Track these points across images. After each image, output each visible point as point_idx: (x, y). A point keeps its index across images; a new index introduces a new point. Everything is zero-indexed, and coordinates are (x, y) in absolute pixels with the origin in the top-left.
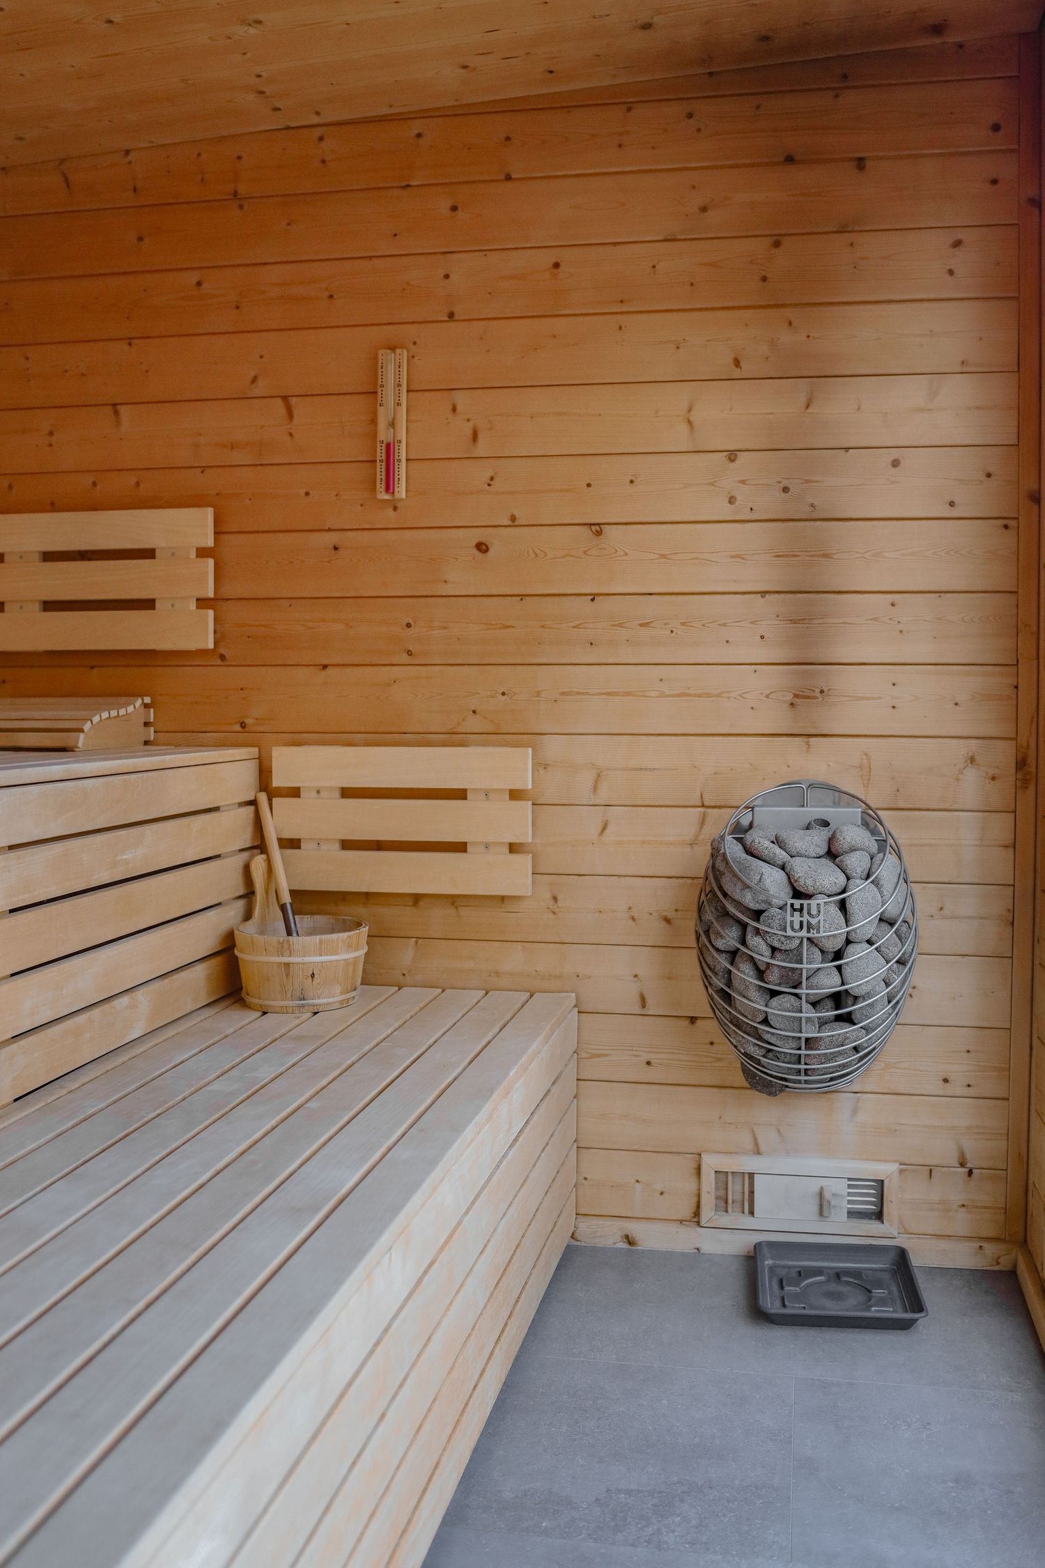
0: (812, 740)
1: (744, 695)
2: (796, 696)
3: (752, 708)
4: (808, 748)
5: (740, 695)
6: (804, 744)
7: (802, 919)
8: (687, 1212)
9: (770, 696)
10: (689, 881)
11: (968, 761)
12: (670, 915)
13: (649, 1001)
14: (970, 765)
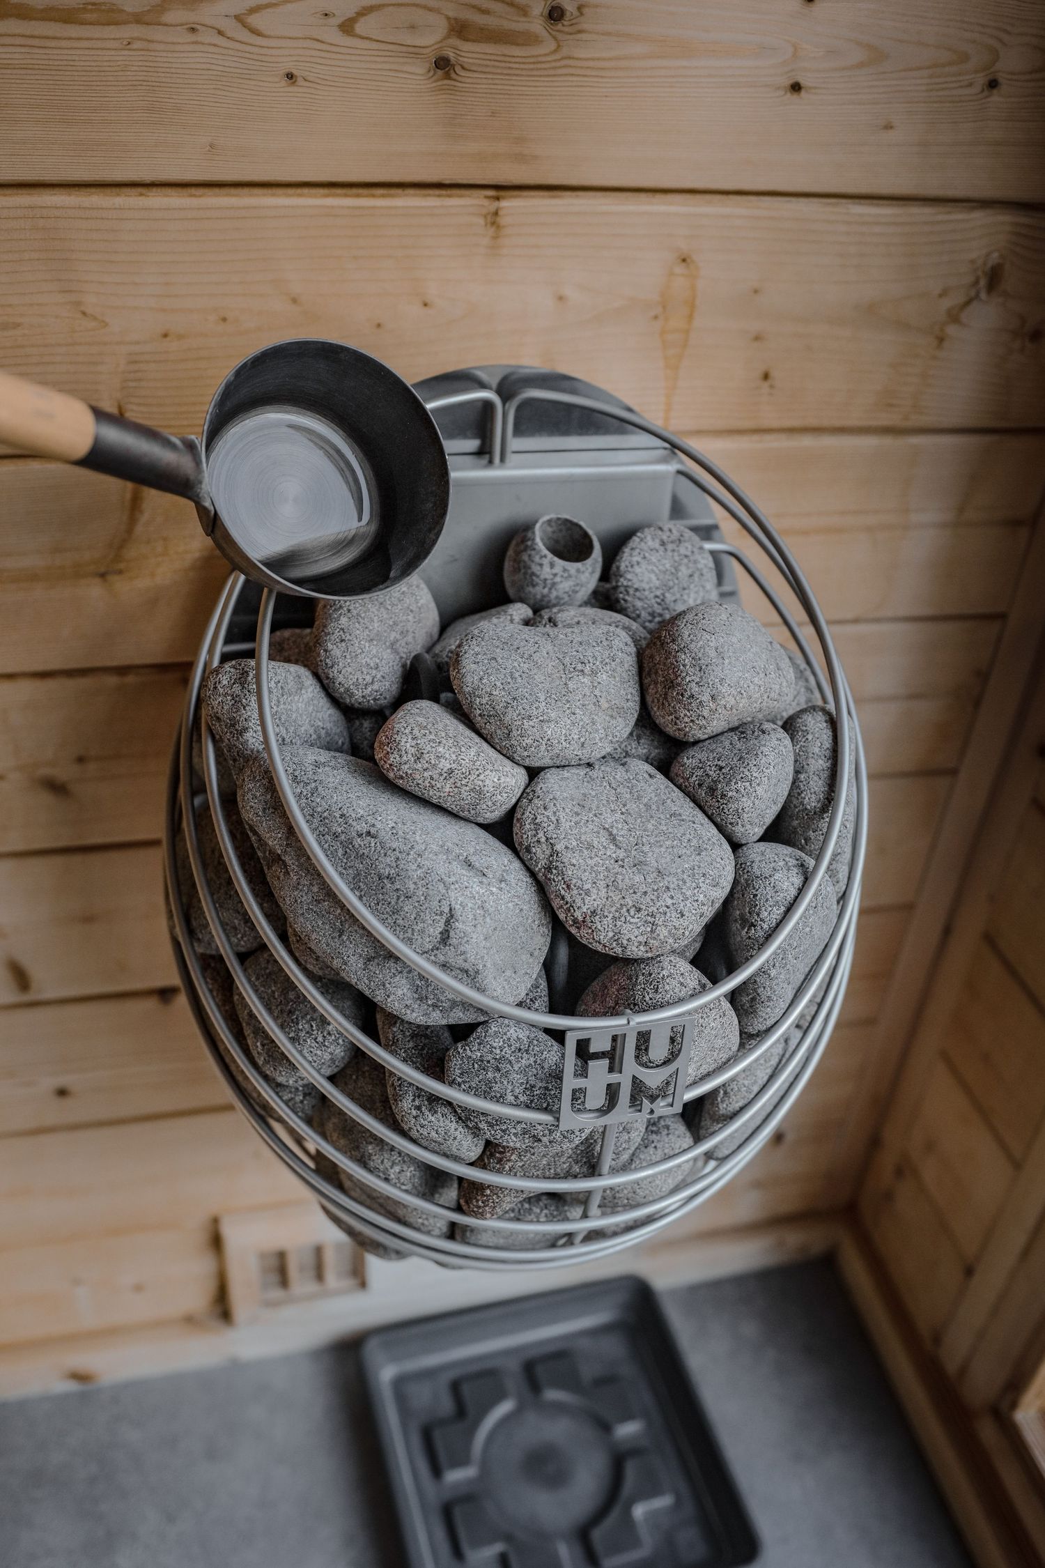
0: (511, 204)
1: (254, 20)
2: (460, 30)
3: (290, 76)
4: (495, 237)
5: (238, 18)
6: (482, 221)
7: (614, 1078)
8: (197, 1298)
9: (359, 28)
10: (112, 681)
11: (983, 282)
12: (62, 773)
13: (37, 973)
14: (983, 295)
